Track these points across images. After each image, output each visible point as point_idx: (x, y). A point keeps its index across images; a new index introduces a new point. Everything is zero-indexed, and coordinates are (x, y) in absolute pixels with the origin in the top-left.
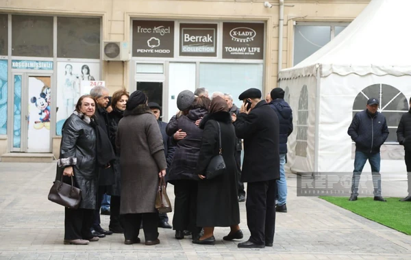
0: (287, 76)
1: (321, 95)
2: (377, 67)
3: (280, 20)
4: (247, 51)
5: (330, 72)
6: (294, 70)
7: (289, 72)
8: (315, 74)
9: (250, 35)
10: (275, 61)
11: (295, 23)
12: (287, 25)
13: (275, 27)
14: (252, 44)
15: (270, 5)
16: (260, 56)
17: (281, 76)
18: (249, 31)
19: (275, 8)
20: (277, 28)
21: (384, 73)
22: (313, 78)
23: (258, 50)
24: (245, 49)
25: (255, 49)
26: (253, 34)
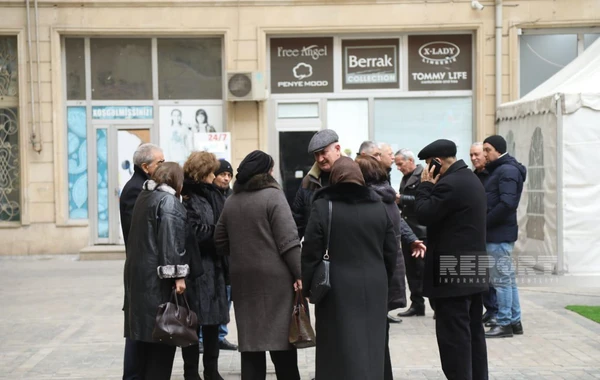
0: (510, 114)
1: (564, 142)
3: (496, 28)
4: (446, 78)
5: (578, 106)
6: (520, 105)
7: (513, 107)
8: (554, 109)
9: (451, 53)
10: (491, 91)
11: (520, 32)
12: (508, 35)
13: (489, 39)
14: (453, 67)
15: (480, 6)
16: (467, 84)
17: (500, 115)
18: (449, 46)
19: (488, 11)
20: (492, 40)
22: (550, 116)
23: (464, 75)
24: (443, 75)
25: (459, 74)
26: (455, 51)
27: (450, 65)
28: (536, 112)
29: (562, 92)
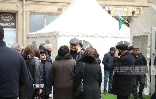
2: (81, 33)
3: (23, 12)
4: (9, 25)
7: (36, 34)
9: (10, 18)
10: (22, 29)
11: (30, 13)
12: (26, 14)
13: (21, 15)
14: (11, 22)
15: (19, 5)
16: (14, 27)
17: (29, 36)
18: (9, 16)
19: (21, 6)
20: (22, 15)
21: (84, 36)
23: (14, 24)
24: (8, 24)
25: (12, 24)
26: (11, 17)
27: (10, 21)
28: (47, 36)
29: (58, 31)
